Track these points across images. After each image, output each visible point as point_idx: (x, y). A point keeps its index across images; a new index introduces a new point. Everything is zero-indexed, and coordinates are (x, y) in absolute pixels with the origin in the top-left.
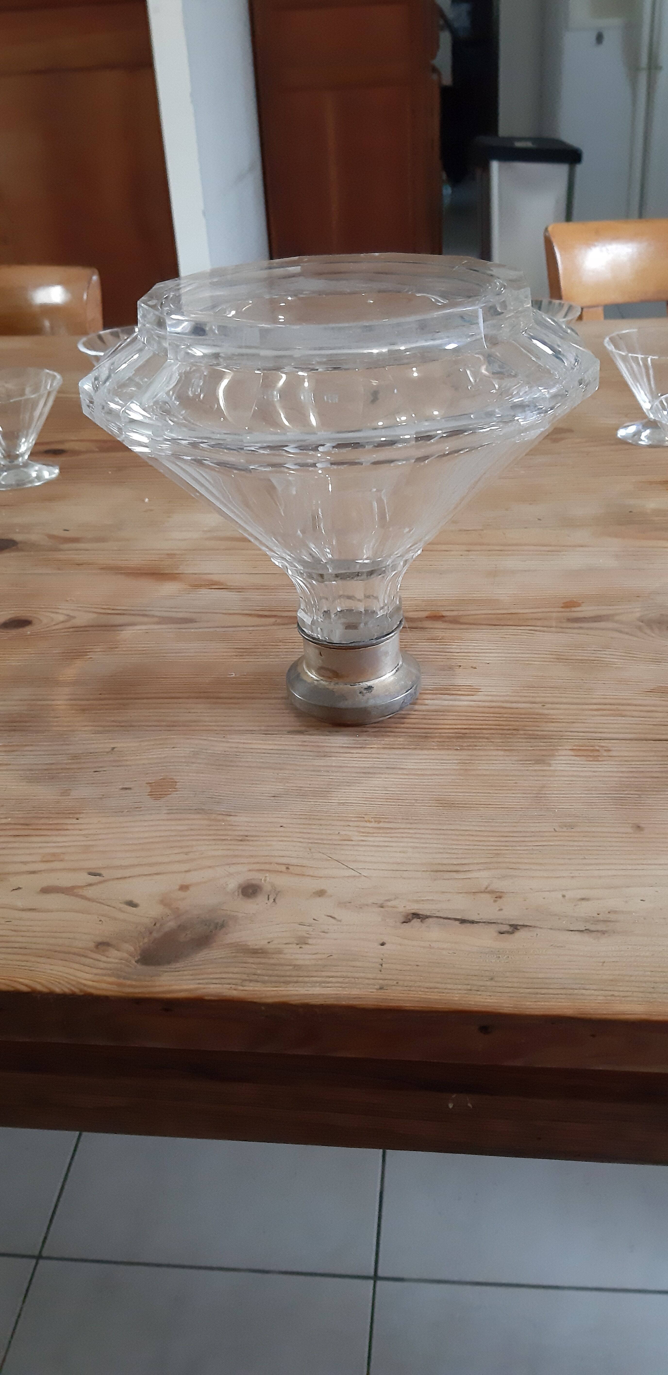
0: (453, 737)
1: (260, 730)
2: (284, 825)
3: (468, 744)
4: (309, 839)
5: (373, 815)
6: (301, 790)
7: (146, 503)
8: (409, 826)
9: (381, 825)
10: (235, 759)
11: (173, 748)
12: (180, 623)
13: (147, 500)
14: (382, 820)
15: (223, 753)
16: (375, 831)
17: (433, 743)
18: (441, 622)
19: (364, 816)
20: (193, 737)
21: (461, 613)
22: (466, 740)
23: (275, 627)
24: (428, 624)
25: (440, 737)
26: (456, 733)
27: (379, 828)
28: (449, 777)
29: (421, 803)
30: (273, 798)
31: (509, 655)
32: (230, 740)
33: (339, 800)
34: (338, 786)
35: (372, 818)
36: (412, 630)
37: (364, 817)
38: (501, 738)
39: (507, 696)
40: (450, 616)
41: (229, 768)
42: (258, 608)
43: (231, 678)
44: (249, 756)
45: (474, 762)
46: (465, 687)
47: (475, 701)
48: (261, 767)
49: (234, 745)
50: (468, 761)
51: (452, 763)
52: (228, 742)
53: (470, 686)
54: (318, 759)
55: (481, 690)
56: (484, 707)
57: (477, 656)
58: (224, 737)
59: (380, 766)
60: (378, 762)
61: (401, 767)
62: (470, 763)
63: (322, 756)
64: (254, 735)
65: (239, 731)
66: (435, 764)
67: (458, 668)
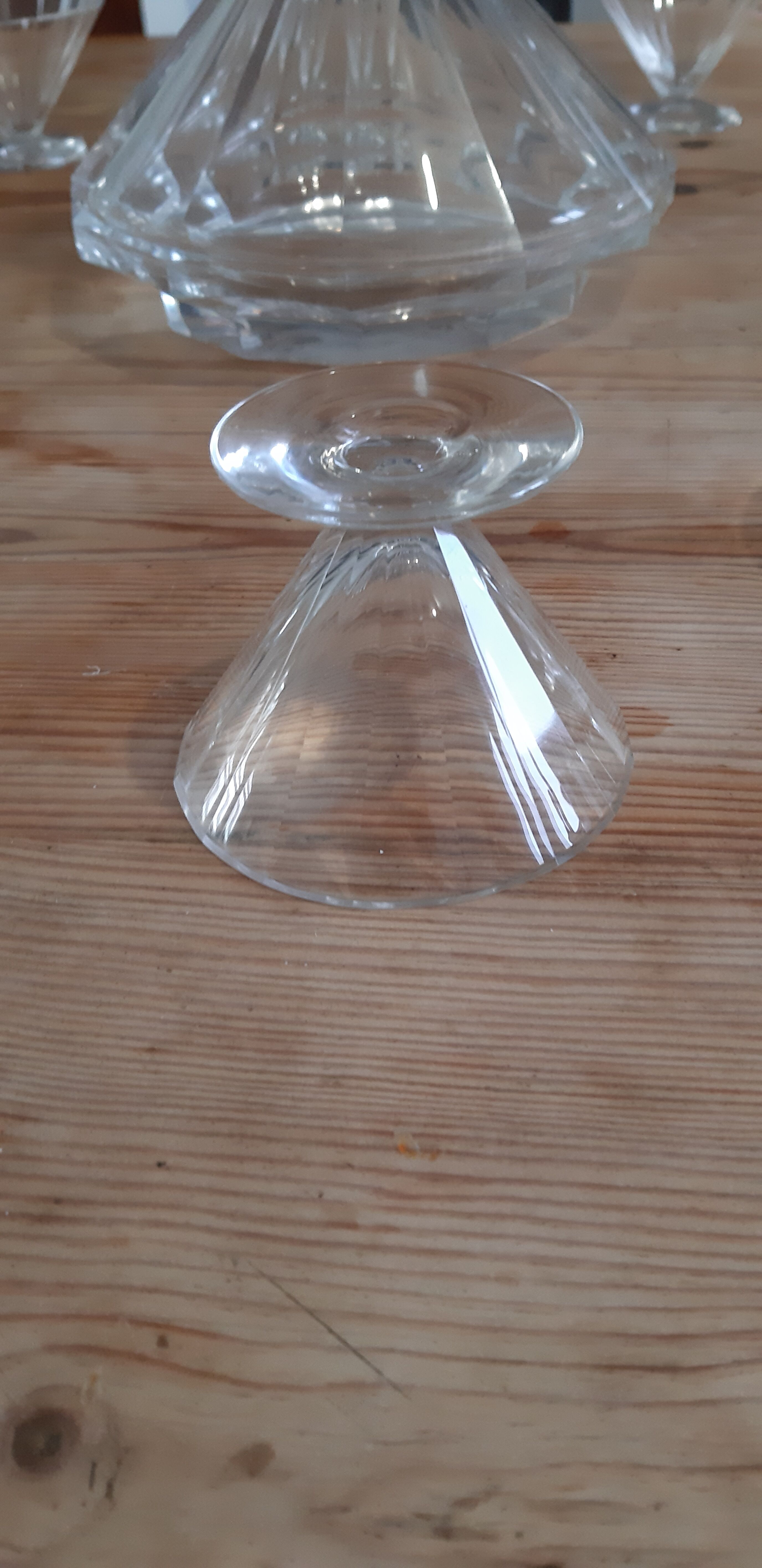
0: (617, 859)
1: (142, 828)
2: (170, 1161)
3: (657, 880)
4: (232, 1215)
5: (418, 1124)
6: (225, 1028)
8: (519, 1171)
9: (444, 1165)
10: (67, 920)
14: (444, 1145)
15: (38, 898)
16: (426, 1188)
17: (568, 876)
18: (563, 546)
19: (391, 1128)
21: (605, 525)
22: (649, 868)
23: (203, 554)
24: (535, 550)
26: (622, 845)
27: (436, 1178)
28: (616, 990)
29: (548, 1082)
30: (147, 1057)
31: (725, 628)
32: (62, 859)
33: (325, 1065)
34: (324, 1013)
35: (415, 1135)
37: (391, 1134)
38: (739, 864)
39: (735, 737)
40: (581, 532)
41: (47, 948)
43: (91, 679)
44: (101, 908)
45: (674, 939)
46: (633, 711)
47: (658, 752)
48: (127, 948)
49: (69, 874)
50: (660, 938)
51: (618, 942)
52: (56, 864)
53: (643, 709)
54: (280, 923)
55: (669, 721)
56: (683, 769)
57: (650, 631)
58: (49, 848)
59: (437, 947)
60: (434, 936)
61: (491, 951)
62: (667, 942)
63: (295, 912)
64: (123, 843)
65: (88, 829)
66: (577, 944)
67: (610, 660)
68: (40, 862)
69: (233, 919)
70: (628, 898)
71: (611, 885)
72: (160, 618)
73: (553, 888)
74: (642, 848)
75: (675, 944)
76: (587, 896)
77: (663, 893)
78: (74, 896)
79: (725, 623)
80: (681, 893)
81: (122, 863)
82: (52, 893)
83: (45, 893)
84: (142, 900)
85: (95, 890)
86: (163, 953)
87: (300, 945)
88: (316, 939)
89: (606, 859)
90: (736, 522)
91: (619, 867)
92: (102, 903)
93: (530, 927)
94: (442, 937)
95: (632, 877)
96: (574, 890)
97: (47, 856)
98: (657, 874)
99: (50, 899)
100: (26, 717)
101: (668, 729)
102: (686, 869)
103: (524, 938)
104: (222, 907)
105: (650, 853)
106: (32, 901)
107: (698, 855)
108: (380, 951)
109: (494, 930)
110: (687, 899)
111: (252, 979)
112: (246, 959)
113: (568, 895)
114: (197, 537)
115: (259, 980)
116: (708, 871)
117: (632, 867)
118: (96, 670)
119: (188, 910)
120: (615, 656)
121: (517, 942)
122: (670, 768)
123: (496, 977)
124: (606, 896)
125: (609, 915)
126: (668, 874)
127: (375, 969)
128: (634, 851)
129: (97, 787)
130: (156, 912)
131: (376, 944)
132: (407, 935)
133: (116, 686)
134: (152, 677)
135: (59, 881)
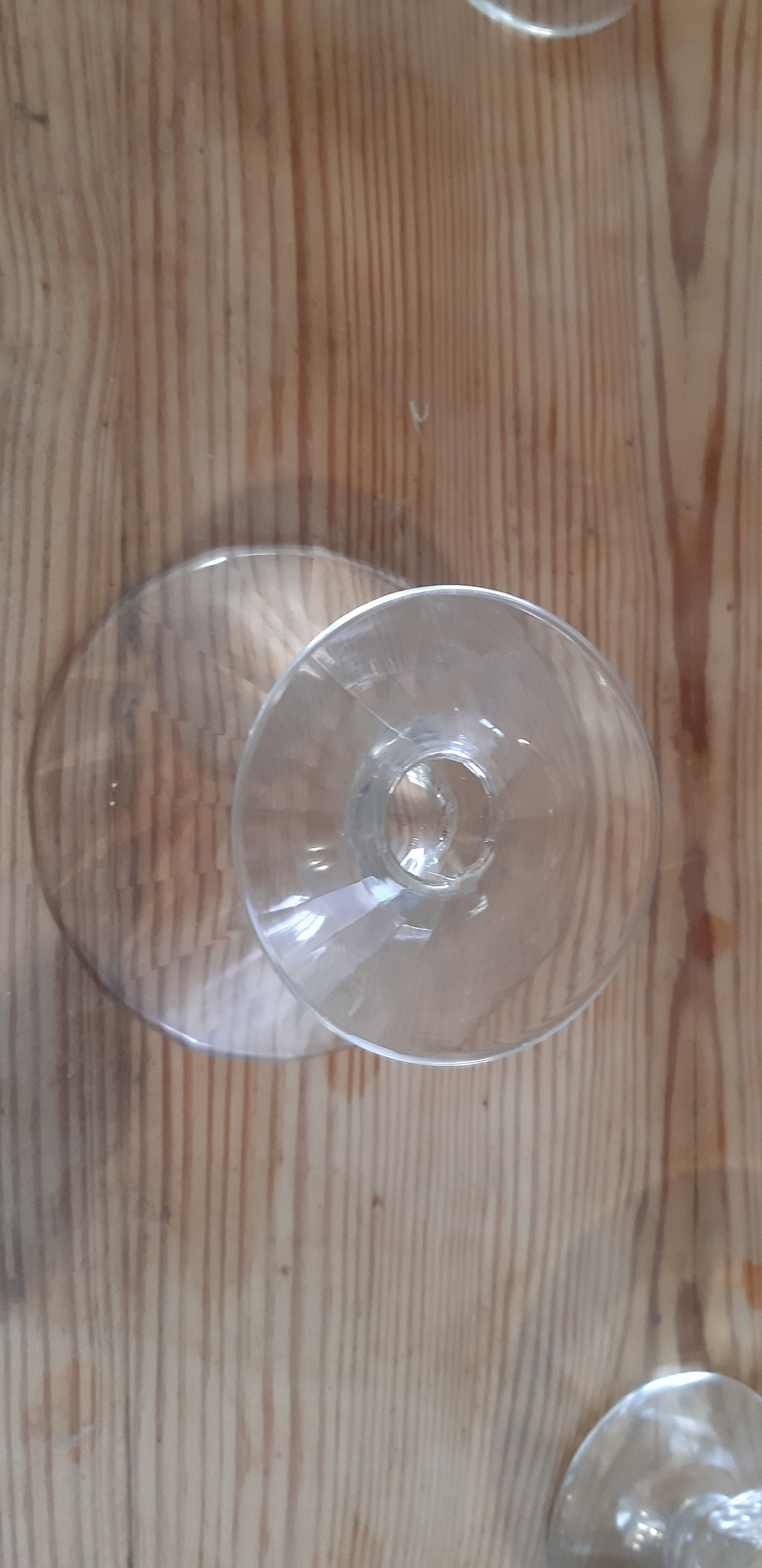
15: (24, 429)
18: (682, 956)
22: (110, 1087)
24: (674, 923)
32: (88, 443)
40: (711, 976)
43: (406, 412)
47: (303, 1089)
49: (64, 455)
52: (79, 436)
55: (356, 1098)
56: (274, 1117)
58: (106, 425)
65: (139, 462)
68: (81, 418)
70: (63, 1068)
71: (81, 1049)
72: (527, 476)
74: (142, 1078)
76: (64, 1026)
77: (74, 1104)
78: (29, 468)
79: (535, 1155)
80: (74, 1121)
82: (32, 442)
83: (31, 435)
84: (26, 544)
90: (733, 1162)
92: (19, 502)
95: (96, 1070)
96: (72, 1012)
97: (91, 425)
98: (102, 1097)
99: (23, 441)
100: (332, 345)
101: (341, 1096)
104: (21, 636)
105: (135, 1089)
106: (18, 423)
107: (134, 1139)
110: (65, 1130)
113: (64, 1006)
117: (110, 1069)
118: (421, 415)
119: (15, 600)
122: (275, 1102)
124: (65, 1045)
125: (37, 1050)
126: (102, 1105)
129: (211, 460)
133: (394, 445)
134: (412, 487)
135: (52, 447)
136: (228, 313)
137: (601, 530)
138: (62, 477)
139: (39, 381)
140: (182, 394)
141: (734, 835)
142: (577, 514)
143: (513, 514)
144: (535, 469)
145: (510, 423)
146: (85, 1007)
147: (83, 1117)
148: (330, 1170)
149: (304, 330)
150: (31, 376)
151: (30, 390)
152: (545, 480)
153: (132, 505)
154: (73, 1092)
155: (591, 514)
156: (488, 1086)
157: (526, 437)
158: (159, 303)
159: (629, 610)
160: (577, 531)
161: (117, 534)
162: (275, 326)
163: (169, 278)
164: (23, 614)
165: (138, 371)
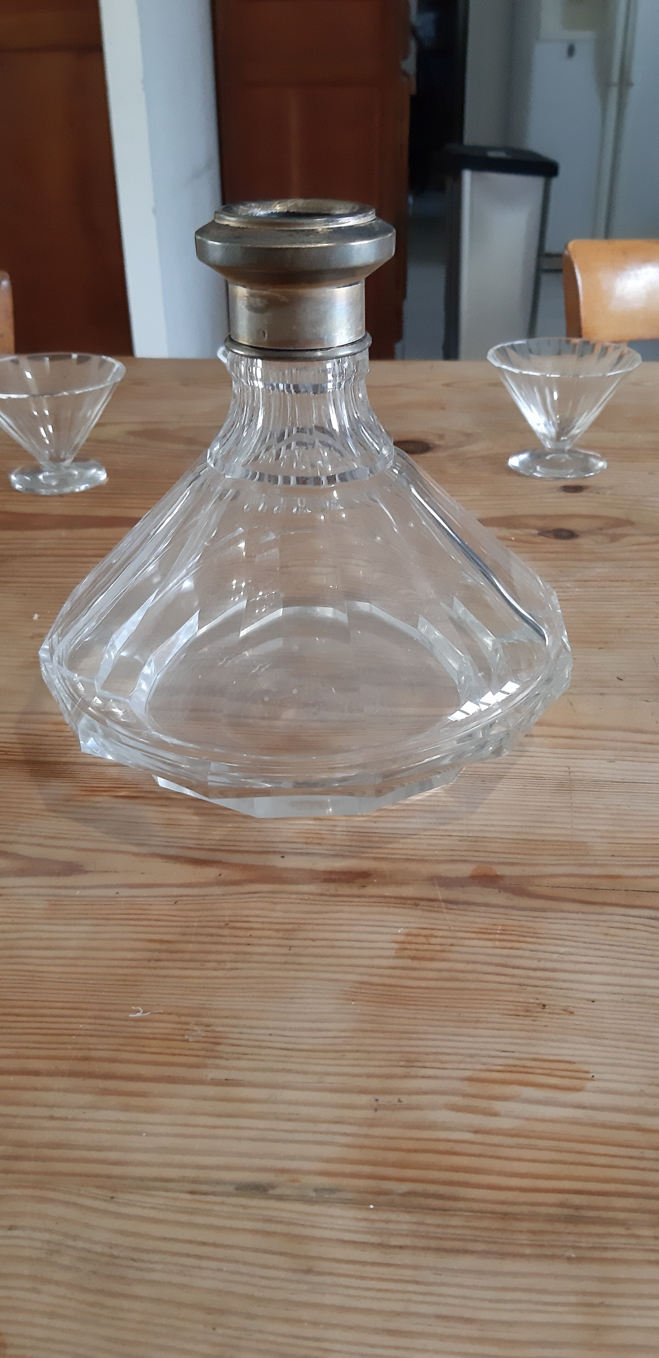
0: (559, 1219)
3: (591, 1241)
7: (35, 621)
10: (131, 1274)
11: (11, 1228)
12: (59, 874)
13: (36, 617)
15: (107, 1250)
18: (497, 891)
20: (52, 1195)
21: (527, 871)
22: (584, 1229)
24: (475, 894)
25: (533, 1217)
26: (562, 1205)
32: (123, 1210)
36: (450, 906)
40: (511, 877)
42: (191, 843)
43: (135, 1020)
44: (156, 1262)
45: (607, 1301)
46: (562, 1064)
47: (584, 1108)
48: (180, 1305)
49: (129, 1226)
50: (597, 1300)
51: (565, 1304)
52: (118, 1215)
53: (569, 1062)
54: (298, 1282)
55: (591, 1076)
56: (604, 1126)
57: (571, 981)
58: (112, 1198)
59: (424, 1309)
60: (421, 1298)
61: (467, 1314)
62: (601, 1304)
63: (309, 1271)
64: (170, 1194)
65: (142, 1179)
66: (532, 1306)
67: (541, 1010)
68: (105, 1212)
69: (263, 1277)
70: (569, 1259)
71: (556, 1246)
73: (511, 1249)
74: (577, 1208)
75: (608, 1306)
76: (539, 1257)
77: (597, 1254)
78: (135, 1249)
79: (628, 976)
80: (610, 1255)
81: (170, 1216)
82: (117, 1246)
83: (111, 1246)
84: (188, 1255)
85: (150, 1244)
86: (209, 1310)
87: (316, 1306)
88: (328, 1300)
89: (551, 1219)
91: (560, 1227)
92: (156, 1257)
93: (495, 1289)
94: (428, 1298)
95: (572, 1238)
96: (528, 1251)
97: (112, 1207)
98: (590, 1235)
99: (115, 1252)
100: (86, 1059)
101: (589, 1084)
102: (613, 1230)
103: (491, 1301)
105: (584, 1213)
106: (102, 1254)
107: (622, 1216)
108: (380, 1312)
109: (467, 1292)
110: (615, 1261)
111: (280, 1340)
112: (273, 1319)
113: (522, 1256)
114: (211, 873)
115: (285, 1340)
116: (629, 1232)
117: (571, 1228)
118: (139, 1011)
119: (225, 1266)
120: (544, 1006)
121: (487, 1305)
122: (594, 1125)
123: (471, 1340)
124: (553, 1257)
125: (556, 1276)
126: (598, 1235)
127: (376, 1331)
128: (571, 1212)
129: (147, 1135)
130: (200, 1268)
131: (375, 1305)
132: (400, 1296)
133: (156, 1028)
134: (183, 1019)
135: (122, 1233)
136: (52, 1118)
137: (227, 919)
138: (144, 1228)
139: (75, 1238)
140: (100, 1149)
141: (423, 861)
142: (214, 931)
143: (209, 965)
144: (183, 952)
145: (152, 964)
146: (525, 1242)
147: (606, 1249)
148: (641, 1094)
149: (72, 1074)
150: (70, 1242)
151: (80, 1244)
152: (191, 947)
153: (171, 1185)
154: (588, 1254)
155: (216, 924)
156: (581, 999)
157: (163, 956)
158: (37, 1159)
159: (278, 907)
160: (225, 932)
161: (189, 1196)
162: (66, 1091)
163: (21, 1151)
164: (237, 1262)
165: (80, 1175)
